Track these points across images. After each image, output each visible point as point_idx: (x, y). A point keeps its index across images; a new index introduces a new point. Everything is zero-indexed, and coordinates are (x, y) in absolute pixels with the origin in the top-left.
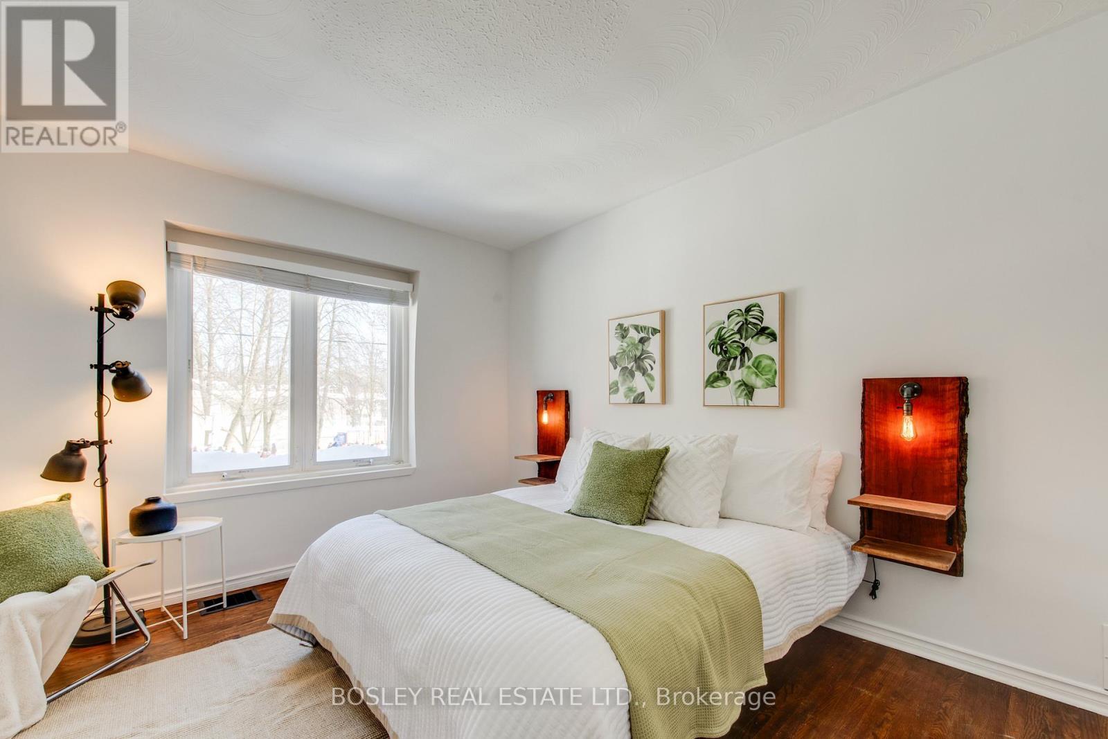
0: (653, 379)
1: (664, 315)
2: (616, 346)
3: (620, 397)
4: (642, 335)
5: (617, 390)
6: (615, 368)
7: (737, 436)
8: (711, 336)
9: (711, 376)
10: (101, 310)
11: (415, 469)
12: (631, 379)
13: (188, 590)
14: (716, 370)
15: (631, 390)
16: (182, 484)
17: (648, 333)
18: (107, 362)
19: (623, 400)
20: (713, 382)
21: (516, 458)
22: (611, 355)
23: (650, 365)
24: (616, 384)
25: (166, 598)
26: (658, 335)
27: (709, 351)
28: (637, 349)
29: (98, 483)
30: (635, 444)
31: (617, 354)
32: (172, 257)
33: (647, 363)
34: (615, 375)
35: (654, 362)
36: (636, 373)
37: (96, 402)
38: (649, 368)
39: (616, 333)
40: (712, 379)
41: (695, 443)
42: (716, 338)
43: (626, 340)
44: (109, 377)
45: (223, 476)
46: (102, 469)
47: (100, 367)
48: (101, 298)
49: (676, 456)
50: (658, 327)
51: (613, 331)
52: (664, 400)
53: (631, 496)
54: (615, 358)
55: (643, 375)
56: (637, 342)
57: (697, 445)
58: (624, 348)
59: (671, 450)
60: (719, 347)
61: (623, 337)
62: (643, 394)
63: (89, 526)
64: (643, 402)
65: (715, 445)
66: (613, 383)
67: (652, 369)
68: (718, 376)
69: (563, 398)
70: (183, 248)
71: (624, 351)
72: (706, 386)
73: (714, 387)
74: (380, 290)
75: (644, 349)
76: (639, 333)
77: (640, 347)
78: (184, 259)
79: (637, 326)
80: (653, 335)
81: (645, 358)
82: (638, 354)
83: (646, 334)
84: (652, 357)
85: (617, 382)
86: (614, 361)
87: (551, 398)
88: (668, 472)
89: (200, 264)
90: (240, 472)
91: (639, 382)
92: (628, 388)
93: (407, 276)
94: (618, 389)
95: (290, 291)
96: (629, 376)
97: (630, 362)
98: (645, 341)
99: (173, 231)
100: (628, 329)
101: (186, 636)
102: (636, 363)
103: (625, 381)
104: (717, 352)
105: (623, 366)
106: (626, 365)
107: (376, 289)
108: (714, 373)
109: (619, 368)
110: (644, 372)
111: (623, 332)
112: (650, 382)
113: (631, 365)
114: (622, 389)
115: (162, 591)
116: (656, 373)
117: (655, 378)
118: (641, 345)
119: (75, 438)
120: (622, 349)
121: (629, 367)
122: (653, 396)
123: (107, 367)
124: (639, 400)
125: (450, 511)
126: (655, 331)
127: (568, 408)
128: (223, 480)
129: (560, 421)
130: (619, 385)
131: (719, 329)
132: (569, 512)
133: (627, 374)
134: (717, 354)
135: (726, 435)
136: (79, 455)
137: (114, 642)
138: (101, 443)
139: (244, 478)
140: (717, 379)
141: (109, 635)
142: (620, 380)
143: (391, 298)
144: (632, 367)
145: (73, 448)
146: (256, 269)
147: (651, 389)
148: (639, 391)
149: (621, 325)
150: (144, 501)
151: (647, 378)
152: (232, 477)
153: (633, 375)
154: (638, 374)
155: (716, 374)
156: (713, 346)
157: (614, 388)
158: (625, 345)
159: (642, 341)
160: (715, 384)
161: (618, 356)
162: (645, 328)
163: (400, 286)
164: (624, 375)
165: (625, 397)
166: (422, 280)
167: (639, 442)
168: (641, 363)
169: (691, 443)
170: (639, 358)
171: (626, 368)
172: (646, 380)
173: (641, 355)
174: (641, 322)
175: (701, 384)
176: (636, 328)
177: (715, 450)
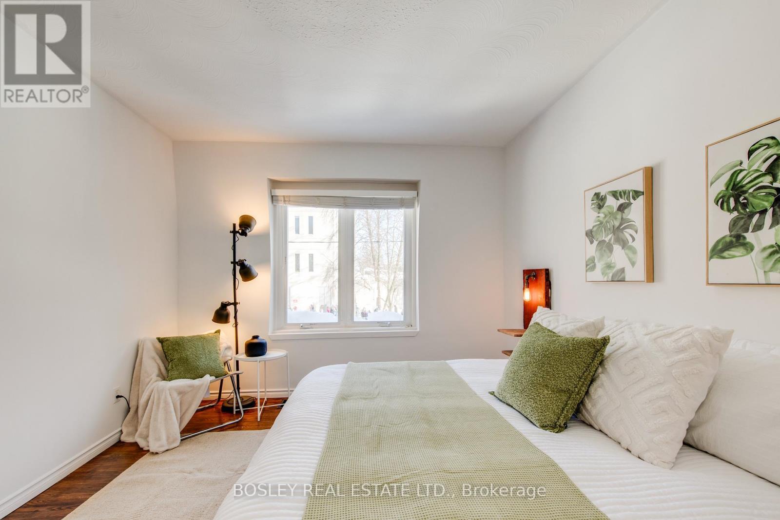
0: (634, 251)
1: (650, 174)
2: (592, 217)
3: (597, 274)
4: (621, 201)
5: (593, 268)
6: (592, 242)
7: (732, 332)
8: (720, 186)
9: (718, 242)
10: (234, 232)
11: (418, 332)
12: (609, 254)
13: (260, 392)
14: (728, 233)
15: (609, 266)
16: (281, 329)
17: (628, 198)
18: (237, 260)
19: (601, 278)
20: (723, 250)
21: (499, 330)
22: (587, 229)
23: (631, 235)
24: (592, 260)
25: (267, 393)
26: (641, 200)
27: (715, 209)
28: (616, 218)
29: (234, 326)
30: (580, 329)
31: (593, 227)
32: (273, 198)
33: (627, 233)
34: (592, 250)
35: (636, 232)
36: (614, 245)
37: (233, 282)
38: (630, 239)
39: (592, 204)
40: (720, 247)
41: (654, 335)
42: (727, 189)
43: (603, 210)
44: (238, 268)
45: (303, 327)
46: (235, 317)
47: (234, 263)
48: (234, 225)
49: (622, 350)
50: (641, 188)
51: (589, 202)
52: (651, 275)
53: (546, 392)
54: (591, 231)
55: (623, 248)
56: (615, 210)
57: (655, 339)
58: (601, 219)
59: (612, 341)
60: (732, 201)
61: (600, 207)
62: (623, 270)
63: (229, 348)
64: (623, 280)
65: (684, 341)
66: (589, 259)
67: (634, 239)
68: (731, 242)
69: (544, 277)
70: (279, 192)
71: (601, 223)
72: (711, 257)
73: (724, 258)
74: (393, 199)
75: (624, 217)
76: (618, 199)
77: (619, 216)
78: (280, 198)
79: (616, 192)
80: (634, 199)
81: (625, 228)
82: (617, 224)
83: (626, 198)
84: (635, 225)
85: (594, 257)
86: (590, 234)
87: (534, 276)
88: (608, 369)
89: (287, 200)
90: (311, 324)
91: (619, 257)
92: (606, 264)
93: (413, 185)
94: (595, 265)
95: (338, 209)
96: (607, 251)
97: (608, 235)
98: (626, 208)
99: (275, 184)
100: (605, 197)
101: (259, 420)
102: (614, 234)
103: (602, 256)
104: (728, 205)
105: (600, 239)
106: (603, 239)
107: (390, 199)
108: (724, 238)
109: (596, 243)
110: (624, 244)
111: (599, 200)
112: (631, 255)
113: (609, 238)
114: (599, 266)
115: (265, 389)
116: (639, 244)
117: (638, 252)
118: (620, 213)
119: (225, 301)
120: (599, 221)
121: (607, 239)
122: (637, 272)
123: (237, 263)
124: (619, 278)
125: (391, 371)
126: (637, 194)
127: (548, 285)
128: (301, 329)
129: (541, 298)
130: (596, 261)
131: (733, 175)
132: (492, 393)
133: (604, 248)
134: (729, 210)
135: (708, 327)
136: (226, 310)
137: (235, 413)
138: (235, 304)
139: (312, 328)
140: (729, 246)
141: (232, 408)
142: (597, 256)
143: (402, 203)
144: (610, 240)
145: (224, 306)
146: (316, 198)
147: (633, 264)
148: (619, 266)
149: (597, 195)
150: (251, 338)
151: (627, 251)
152: (306, 327)
153: (611, 250)
154: (617, 248)
155: (728, 239)
156: (722, 201)
157: (590, 265)
158: (602, 215)
159: (622, 208)
160: (725, 254)
161: (595, 229)
162: (625, 193)
163: (409, 194)
164: (601, 249)
165: (603, 274)
166: (422, 187)
167: (587, 327)
168: (621, 234)
169: (646, 335)
170: (618, 228)
171: (604, 241)
172: (626, 254)
173: (621, 225)
174: (619, 186)
175: (702, 253)
176: (615, 194)
177: (682, 350)
